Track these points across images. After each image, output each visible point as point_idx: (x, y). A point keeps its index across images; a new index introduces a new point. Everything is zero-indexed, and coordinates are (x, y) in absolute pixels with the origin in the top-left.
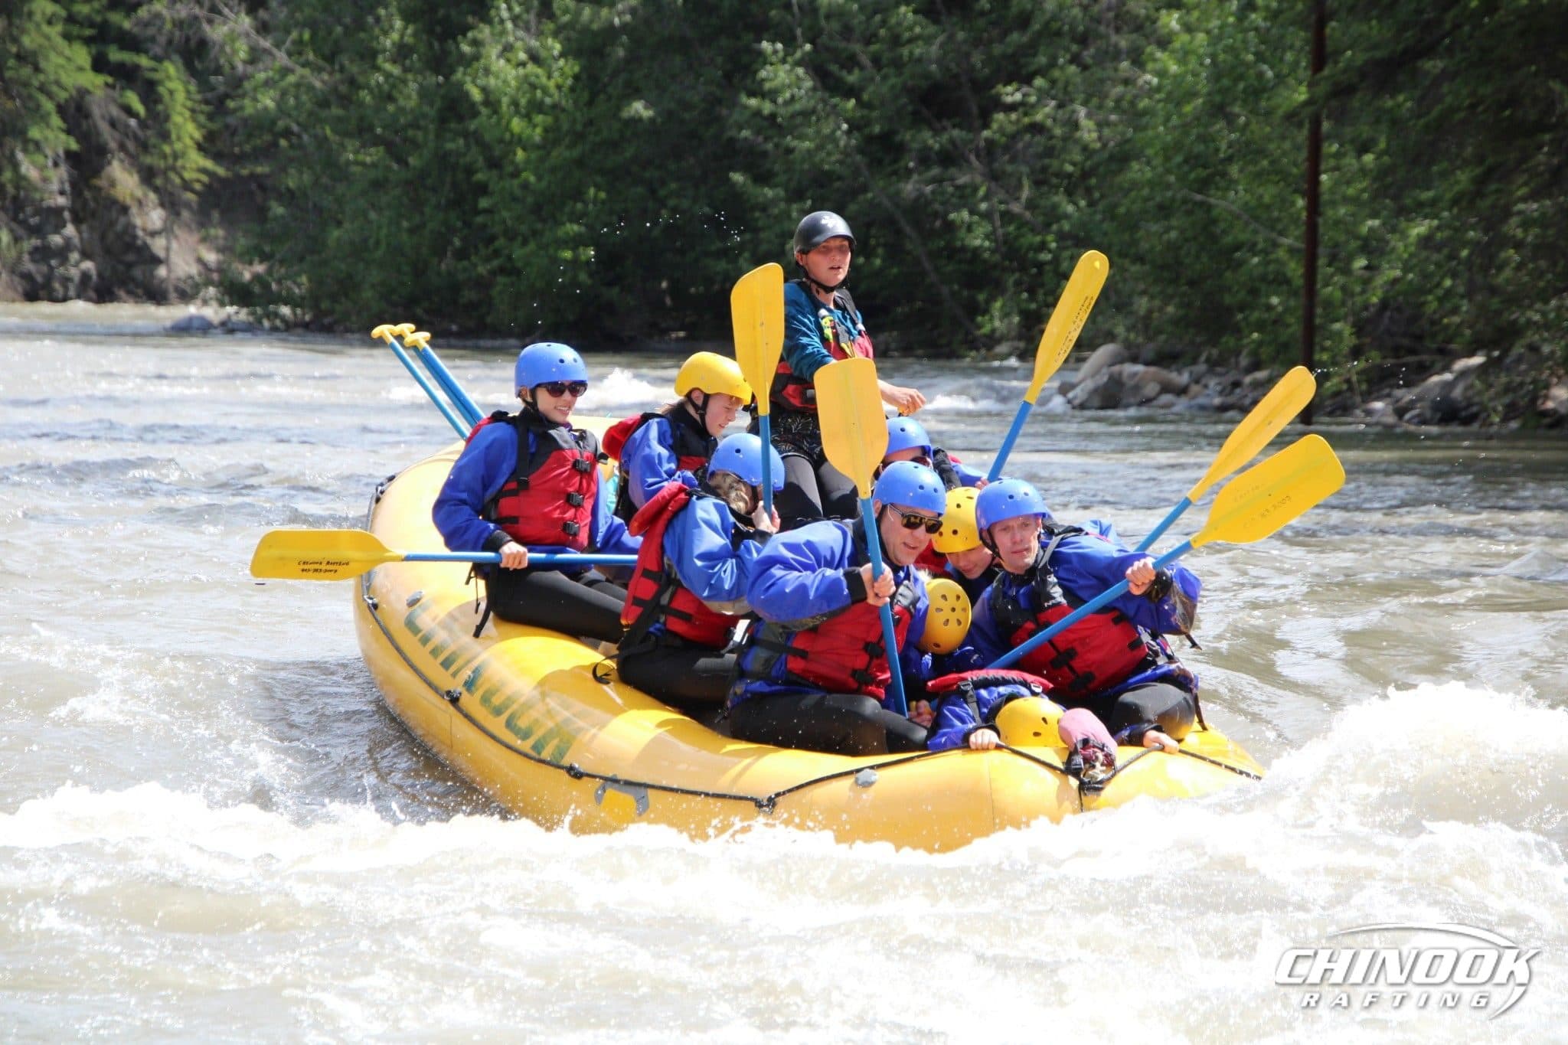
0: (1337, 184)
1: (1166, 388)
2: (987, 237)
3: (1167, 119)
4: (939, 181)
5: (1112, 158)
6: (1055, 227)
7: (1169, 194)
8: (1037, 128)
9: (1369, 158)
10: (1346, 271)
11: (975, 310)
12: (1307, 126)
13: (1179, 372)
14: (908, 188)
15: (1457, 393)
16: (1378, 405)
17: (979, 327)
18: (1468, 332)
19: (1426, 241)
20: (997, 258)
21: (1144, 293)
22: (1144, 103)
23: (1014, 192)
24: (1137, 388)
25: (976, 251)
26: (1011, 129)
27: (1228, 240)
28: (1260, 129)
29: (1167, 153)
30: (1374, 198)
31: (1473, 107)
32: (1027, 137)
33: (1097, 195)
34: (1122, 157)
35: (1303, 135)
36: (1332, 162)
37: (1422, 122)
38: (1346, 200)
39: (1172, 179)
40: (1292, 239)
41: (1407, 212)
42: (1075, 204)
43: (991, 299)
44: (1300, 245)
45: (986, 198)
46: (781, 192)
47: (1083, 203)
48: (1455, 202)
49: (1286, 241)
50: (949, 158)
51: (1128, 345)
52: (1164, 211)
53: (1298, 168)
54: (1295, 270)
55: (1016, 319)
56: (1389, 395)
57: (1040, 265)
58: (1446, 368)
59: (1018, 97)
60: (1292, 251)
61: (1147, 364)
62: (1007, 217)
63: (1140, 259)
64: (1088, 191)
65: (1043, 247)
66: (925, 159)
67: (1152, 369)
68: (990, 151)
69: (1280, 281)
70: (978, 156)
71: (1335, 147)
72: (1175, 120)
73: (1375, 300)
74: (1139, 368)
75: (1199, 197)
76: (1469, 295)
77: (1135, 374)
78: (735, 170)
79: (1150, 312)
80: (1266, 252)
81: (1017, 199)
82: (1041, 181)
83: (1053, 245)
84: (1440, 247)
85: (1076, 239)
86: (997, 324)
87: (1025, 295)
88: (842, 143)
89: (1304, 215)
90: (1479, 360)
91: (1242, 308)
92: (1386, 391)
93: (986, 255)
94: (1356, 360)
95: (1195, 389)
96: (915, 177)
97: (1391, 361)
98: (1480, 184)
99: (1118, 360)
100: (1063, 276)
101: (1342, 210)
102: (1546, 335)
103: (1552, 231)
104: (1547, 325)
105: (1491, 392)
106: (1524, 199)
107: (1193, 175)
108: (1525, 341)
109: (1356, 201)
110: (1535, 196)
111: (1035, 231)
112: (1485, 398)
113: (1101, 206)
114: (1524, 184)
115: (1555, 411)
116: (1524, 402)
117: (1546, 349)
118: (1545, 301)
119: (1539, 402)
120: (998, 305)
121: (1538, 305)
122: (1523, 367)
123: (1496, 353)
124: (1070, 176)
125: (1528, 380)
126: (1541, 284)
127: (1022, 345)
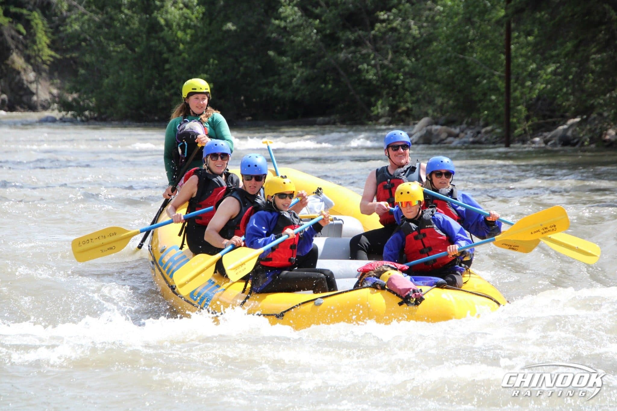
0: (517, 49)
1: (450, 135)
2: (375, 75)
3: (447, 24)
4: (354, 52)
5: (425, 41)
6: (402, 70)
7: (449, 54)
8: (394, 29)
9: (530, 38)
10: (523, 86)
11: (371, 105)
12: (505, 25)
13: (455, 128)
14: (342, 56)
15: (569, 133)
16: (537, 139)
17: (372, 112)
18: (573, 108)
19: (554, 73)
20: (379, 83)
21: (440, 96)
22: (437, 18)
23: (385, 56)
24: (438, 135)
25: (370, 81)
26: (383, 30)
27: (473, 73)
28: (486, 28)
29: (448, 38)
30: (533, 54)
31: (573, 16)
32: (390, 33)
33: (419, 56)
34: (429, 41)
35: (503, 30)
36: (516, 40)
37: (552, 22)
38: (522, 55)
39: (450, 48)
40: (499, 72)
41: (546, 60)
42: (410, 60)
43: (377, 100)
44: (503, 74)
45: (374, 59)
46: (290, 59)
47: (413, 59)
48: (566, 55)
49: (497, 73)
50: (358, 43)
51: (434, 117)
52: (447, 62)
53: (501, 43)
54: (501, 84)
55: (387, 108)
56: (541, 135)
57: (397, 86)
58: (564, 123)
59: (386, 16)
60: (500, 77)
61: (442, 125)
62: (383, 66)
63: (438, 82)
64: (416, 55)
65: (398, 78)
66: (348, 44)
67: (444, 127)
68: (375, 39)
69: (495, 90)
70: (370, 42)
71: (517, 34)
72: (450, 25)
73: (535, 96)
74: (438, 127)
75: (461, 56)
76: (573, 93)
77: (436, 130)
78: (270, 50)
79: (443, 104)
80: (489, 78)
81: (386, 59)
82: (396, 51)
83: (402, 77)
84: (560, 74)
85: (411, 75)
86: (380, 110)
87: (391, 98)
88: (314, 38)
89: (505, 62)
90: (578, 119)
91: (480, 101)
92: (540, 134)
93: (374, 82)
94: (527, 121)
95: (462, 135)
96: (344, 51)
97: (542, 121)
98: (576, 47)
99: (430, 124)
100: (406, 90)
101: (520, 60)
102: (605, 108)
103: (606, 66)
104: (606, 105)
105: (584, 132)
106: (595, 53)
107: (458, 47)
108: (597, 111)
109: (526, 56)
110: (599, 52)
111: (394, 72)
112: (581, 135)
113: (421, 61)
114: (594, 47)
115: (610, 140)
116: (597, 136)
117: (606, 115)
118: (605, 95)
119: (603, 136)
120: (380, 102)
121: (602, 97)
122: (596, 122)
123: (585, 117)
124: (407, 49)
125: (598, 127)
126: (603, 88)
127: (390, 119)
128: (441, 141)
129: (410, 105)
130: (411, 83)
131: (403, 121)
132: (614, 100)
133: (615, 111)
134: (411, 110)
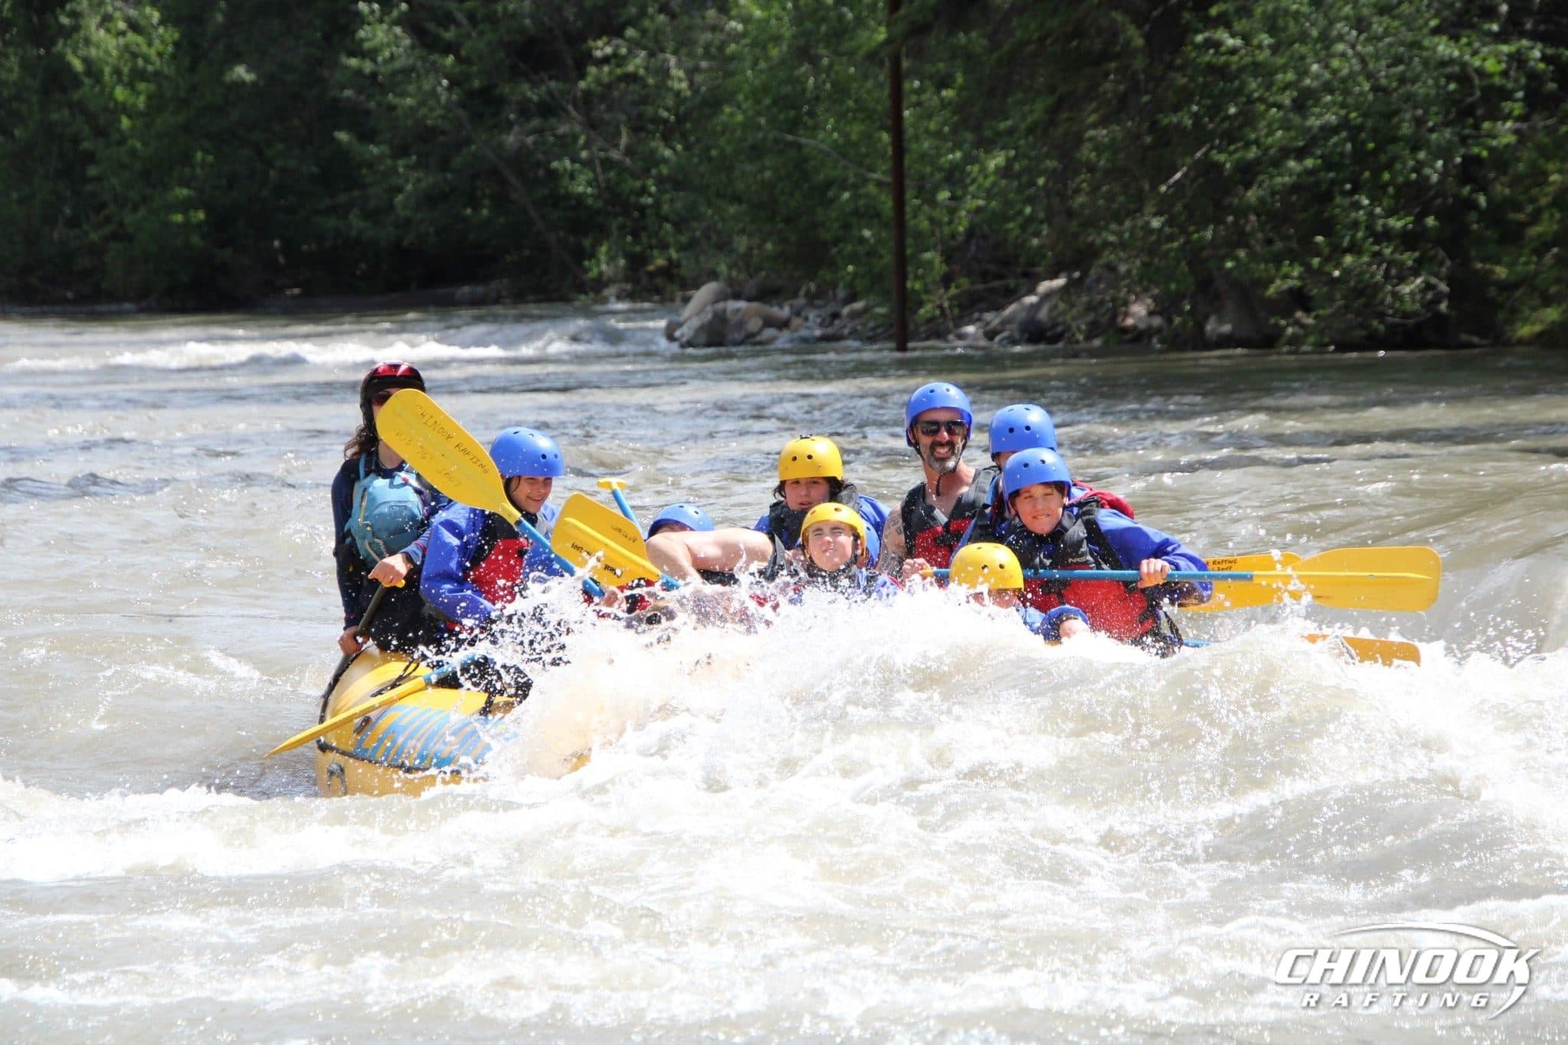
0: (919, 119)
1: (769, 322)
2: (589, 184)
3: (756, 62)
4: (540, 131)
5: (705, 103)
6: (654, 171)
7: (760, 135)
8: (632, 79)
9: (948, 94)
10: (933, 202)
11: (583, 255)
12: (888, 64)
13: (781, 307)
14: (511, 140)
15: (1043, 314)
16: (970, 329)
17: (587, 270)
18: (1049, 254)
19: (1005, 172)
20: (600, 204)
21: (743, 231)
22: (731, 48)
23: (613, 139)
24: (741, 324)
25: (580, 198)
26: (605, 80)
27: (820, 178)
28: (844, 70)
29: (756, 94)
30: (955, 130)
31: (1041, 40)
32: (622, 87)
33: (692, 139)
34: (713, 102)
35: (884, 74)
36: (914, 98)
37: (995, 55)
38: (929, 133)
39: (763, 121)
40: (881, 173)
41: (988, 145)
42: (673, 149)
43: (597, 243)
44: (888, 179)
45: (587, 146)
46: (385, 149)
47: (679, 147)
48: (1030, 131)
49: (875, 176)
50: (549, 109)
51: (730, 282)
52: (757, 151)
53: (882, 105)
54: (887, 203)
55: (622, 262)
56: (979, 320)
57: (642, 209)
58: (1032, 291)
59: (609, 50)
60: (879, 184)
61: (750, 299)
62: (608, 164)
63: (737, 199)
64: (684, 136)
65: (644, 191)
66: (525, 111)
67: (755, 305)
68: (587, 101)
69: (869, 215)
70: (575, 107)
71: (916, 84)
72: (762, 65)
73: (961, 229)
74: (742, 304)
75: (790, 138)
76: (1049, 220)
77: (738, 310)
78: (340, 129)
79: (750, 249)
80: (855, 187)
81: (616, 146)
82: (636, 129)
83: (653, 189)
84: (1018, 176)
85: (676, 183)
86: (604, 267)
87: (629, 238)
88: (443, 98)
89: (890, 151)
90: (1060, 282)
91: (836, 242)
92: (976, 315)
93: (590, 201)
94: (947, 288)
95: (796, 321)
96: (516, 128)
97: (980, 287)
98: (1053, 111)
99: (722, 297)
100: (666, 219)
101: (926, 145)
102: (1122, 254)
103: (1122, 156)
104: (1123, 245)
105: (1074, 312)
106: (1095, 126)
107: (782, 117)
108: (1102, 261)
109: (938, 134)
110: (1104, 122)
111: (635, 176)
112: (1068, 317)
113: (696, 150)
114: (1094, 111)
115: (1134, 327)
116: (1105, 319)
117: (1123, 268)
118: (1121, 223)
119: (1120, 319)
120: (604, 249)
121: (1113, 226)
122: (1102, 286)
123: (1077, 274)
124: (666, 121)
125: (1108, 298)
126: (1115, 206)
127: (629, 287)
128: (749, 339)
129: (674, 255)
130: (674, 203)
131: (658, 291)
132: (1140, 234)
133: (1146, 259)
134: (678, 266)
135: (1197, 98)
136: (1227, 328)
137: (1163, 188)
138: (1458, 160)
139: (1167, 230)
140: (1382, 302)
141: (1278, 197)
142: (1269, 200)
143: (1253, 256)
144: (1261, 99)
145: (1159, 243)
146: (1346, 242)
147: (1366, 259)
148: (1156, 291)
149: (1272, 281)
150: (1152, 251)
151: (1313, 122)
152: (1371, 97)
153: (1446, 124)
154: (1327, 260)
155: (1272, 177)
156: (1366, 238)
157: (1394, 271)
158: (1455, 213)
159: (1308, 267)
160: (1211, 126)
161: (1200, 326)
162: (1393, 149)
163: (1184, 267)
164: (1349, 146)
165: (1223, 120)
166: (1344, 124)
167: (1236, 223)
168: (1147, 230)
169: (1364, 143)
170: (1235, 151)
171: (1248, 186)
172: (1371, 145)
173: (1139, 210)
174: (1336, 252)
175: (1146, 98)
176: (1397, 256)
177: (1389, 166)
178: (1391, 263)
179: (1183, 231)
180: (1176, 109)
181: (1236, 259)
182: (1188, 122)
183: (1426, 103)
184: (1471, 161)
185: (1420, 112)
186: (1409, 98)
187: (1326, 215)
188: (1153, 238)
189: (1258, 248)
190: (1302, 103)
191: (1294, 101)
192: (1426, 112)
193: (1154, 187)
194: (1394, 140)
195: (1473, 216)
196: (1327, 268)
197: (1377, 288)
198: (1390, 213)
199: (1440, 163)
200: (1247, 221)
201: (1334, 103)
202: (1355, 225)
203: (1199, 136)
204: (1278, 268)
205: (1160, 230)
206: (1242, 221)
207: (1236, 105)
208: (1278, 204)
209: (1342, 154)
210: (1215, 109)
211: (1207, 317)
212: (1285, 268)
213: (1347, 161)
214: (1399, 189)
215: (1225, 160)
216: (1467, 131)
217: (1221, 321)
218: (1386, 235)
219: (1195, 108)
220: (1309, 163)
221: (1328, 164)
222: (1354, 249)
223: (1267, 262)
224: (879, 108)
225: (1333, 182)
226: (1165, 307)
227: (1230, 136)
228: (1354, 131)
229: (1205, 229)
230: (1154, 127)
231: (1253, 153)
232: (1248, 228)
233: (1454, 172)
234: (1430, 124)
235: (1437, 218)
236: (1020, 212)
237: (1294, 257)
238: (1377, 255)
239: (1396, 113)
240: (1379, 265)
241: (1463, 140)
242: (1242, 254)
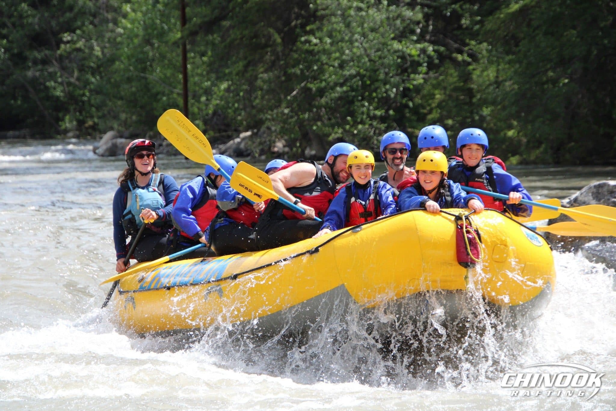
0: (193, 69)
2: (62, 91)
3: (128, 45)
5: (109, 60)
6: (88, 87)
7: (131, 74)
8: (79, 50)
9: (205, 59)
10: (199, 101)
11: (59, 120)
12: (181, 47)
14: (30, 73)
15: (242, 146)
17: (60, 126)
18: (245, 123)
19: (228, 90)
20: (66, 100)
21: (124, 111)
22: (119, 39)
23: (71, 74)
25: (58, 98)
26: (68, 50)
27: (154, 91)
28: (164, 49)
29: (129, 58)
30: (208, 73)
31: (241, 39)
32: (75, 53)
33: (103, 74)
34: (112, 60)
35: (180, 51)
36: (191, 60)
37: (224, 44)
38: (198, 74)
39: (132, 68)
40: (179, 89)
41: (220, 78)
42: (95, 78)
43: (65, 115)
44: (181, 92)
45: (61, 77)
47: (98, 77)
48: (237, 74)
49: (176, 91)
51: (119, 131)
52: (129, 80)
53: (179, 64)
54: (180, 101)
55: (75, 123)
56: (218, 147)
57: (83, 102)
58: (238, 137)
59: (69, 38)
60: (178, 94)
61: (126, 138)
62: (69, 84)
63: (121, 98)
64: (100, 73)
65: (84, 95)
66: (35, 62)
68: (61, 59)
69: (174, 105)
70: (56, 61)
71: (192, 55)
72: (131, 46)
73: (210, 112)
74: (122, 140)
75: (142, 75)
76: (244, 109)
77: (121, 143)
79: (126, 119)
80: (168, 95)
81: (72, 76)
82: (82, 69)
83: (87, 94)
84: (233, 92)
85: (97, 91)
86: (68, 125)
87: (78, 114)
88: (2, 56)
89: (182, 81)
92: (216, 146)
93: (62, 99)
96: (32, 69)
97: (217, 135)
98: (246, 66)
99: (115, 137)
100: (92, 106)
101: (196, 79)
102: (273, 123)
103: (273, 85)
104: (273, 120)
105: (255, 145)
106: (262, 73)
107: (139, 66)
108: (266, 125)
109: (201, 75)
110: (266, 71)
111: (80, 89)
112: (252, 148)
113: (105, 79)
114: (263, 67)
115: (278, 152)
116: (266, 148)
117: (273, 128)
118: (272, 111)
119: (272, 148)
120: (67, 118)
121: (270, 112)
122: (265, 135)
123: (255, 131)
124: (92, 68)
125: (267, 140)
126: (270, 104)
127: (77, 133)
129: (96, 120)
130: (97, 100)
131: (90, 134)
132: (280, 115)
133: (282, 125)
134: (98, 124)
135: (302, 62)
136: (313, 152)
137: (289, 98)
138: (401, 89)
139: (291, 114)
140: (373, 143)
141: (333, 101)
142: (330, 102)
143: (324, 125)
144: (327, 64)
145: (287, 119)
146: (359, 120)
147: (367, 126)
148: (286, 137)
149: (330, 134)
150: (285, 122)
151: (347, 73)
152: (368, 64)
153: (397, 75)
154: (352, 126)
155: (330, 94)
156: (367, 118)
157: (377, 131)
158: (401, 109)
159: (344, 129)
160: (307, 74)
161: (303, 151)
162: (377, 84)
163: (297, 128)
164: (360, 83)
165: (312, 72)
166: (358, 74)
167: (317, 112)
168: (283, 114)
169: (365, 82)
170: (317, 83)
171: (321, 97)
172: (368, 82)
173: (279, 106)
174: (355, 124)
175: (282, 62)
176: (379, 126)
177: (375, 90)
178: (376, 128)
179: (297, 114)
180: (294, 66)
181: (317, 125)
182: (298, 72)
183: (389, 66)
184: (406, 89)
185: (387, 70)
186: (383, 64)
187: (352, 109)
188: (285, 117)
189: (326, 122)
190: (341, 66)
191: (339, 64)
192: (389, 70)
193: (286, 97)
194: (377, 80)
195: (407, 111)
196: (352, 130)
197: (371, 138)
198: (376, 109)
199: (394, 90)
200: (321, 111)
201: (354, 65)
202: (363, 113)
203: (303, 77)
204: (333, 129)
205: (288, 114)
206: (319, 111)
207: (317, 66)
208: (333, 105)
209: (357, 86)
210: (309, 67)
211: (306, 148)
212: (336, 129)
213: (360, 88)
214: (379, 100)
215: (313, 87)
216: (405, 78)
217: (311, 150)
218: (374, 117)
219: (301, 66)
220: (345, 88)
221: (352, 89)
222: (362, 122)
223: (329, 127)
224: (178, 64)
225: (354, 97)
226: (290, 144)
227: (315, 78)
228: (362, 77)
229: (305, 113)
230: (285, 74)
231: (323, 84)
232: (322, 114)
233: (399, 93)
234: (391, 75)
235: (394, 111)
236: (233, 105)
237: (339, 125)
238: (371, 125)
239: (378, 70)
240: (372, 129)
241: (403, 81)
242: (319, 123)
